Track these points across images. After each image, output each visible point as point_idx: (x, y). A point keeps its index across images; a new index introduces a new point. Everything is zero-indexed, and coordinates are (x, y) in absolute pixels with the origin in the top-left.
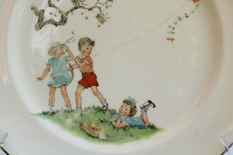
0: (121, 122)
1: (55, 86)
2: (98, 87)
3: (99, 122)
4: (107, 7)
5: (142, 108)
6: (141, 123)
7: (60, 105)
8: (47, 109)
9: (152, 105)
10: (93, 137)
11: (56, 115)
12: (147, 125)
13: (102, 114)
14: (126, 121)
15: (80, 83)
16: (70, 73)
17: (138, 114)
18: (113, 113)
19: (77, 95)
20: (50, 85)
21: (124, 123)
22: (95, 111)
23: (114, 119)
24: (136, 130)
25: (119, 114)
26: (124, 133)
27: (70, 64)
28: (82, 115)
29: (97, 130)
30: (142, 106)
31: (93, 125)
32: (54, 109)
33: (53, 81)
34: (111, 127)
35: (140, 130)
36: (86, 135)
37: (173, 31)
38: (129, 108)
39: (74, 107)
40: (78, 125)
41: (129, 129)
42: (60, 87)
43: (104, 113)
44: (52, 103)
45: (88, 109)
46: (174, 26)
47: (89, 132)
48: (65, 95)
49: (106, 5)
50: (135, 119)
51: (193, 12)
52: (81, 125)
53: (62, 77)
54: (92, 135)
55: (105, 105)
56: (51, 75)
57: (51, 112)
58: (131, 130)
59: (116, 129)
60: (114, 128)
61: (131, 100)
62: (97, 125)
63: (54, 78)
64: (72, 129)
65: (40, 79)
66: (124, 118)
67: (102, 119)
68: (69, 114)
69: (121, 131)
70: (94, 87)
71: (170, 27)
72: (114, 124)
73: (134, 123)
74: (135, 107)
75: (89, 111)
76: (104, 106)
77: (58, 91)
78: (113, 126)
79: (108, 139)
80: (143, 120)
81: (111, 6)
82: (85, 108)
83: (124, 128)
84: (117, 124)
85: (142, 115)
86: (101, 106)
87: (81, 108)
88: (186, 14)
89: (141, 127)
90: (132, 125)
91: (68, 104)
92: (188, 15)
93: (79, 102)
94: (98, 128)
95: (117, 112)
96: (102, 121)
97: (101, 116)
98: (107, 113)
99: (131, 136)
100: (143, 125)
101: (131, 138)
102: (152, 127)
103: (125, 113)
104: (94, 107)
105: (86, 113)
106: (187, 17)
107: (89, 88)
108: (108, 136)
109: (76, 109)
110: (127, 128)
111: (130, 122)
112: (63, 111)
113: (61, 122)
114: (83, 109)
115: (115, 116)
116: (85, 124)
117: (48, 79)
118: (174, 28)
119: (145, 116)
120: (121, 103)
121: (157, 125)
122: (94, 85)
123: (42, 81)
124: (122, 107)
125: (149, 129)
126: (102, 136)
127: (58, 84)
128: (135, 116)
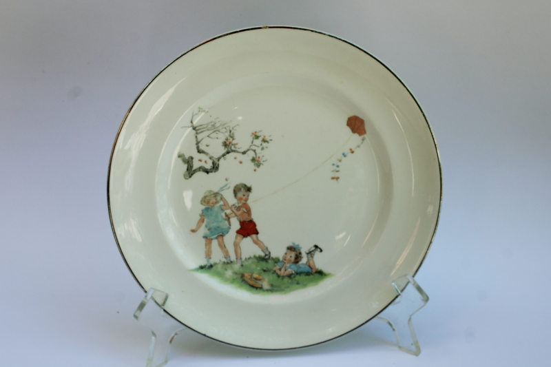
0: (286, 270)
1: (212, 237)
2: (259, 235)
3: (262, 271)
4: (263, 149)
5: (308, 254)
6: (307, 269)
7: (217, 256)
8: (204, 262)
9: (319, 250)
10: (257, 288)
11: (214, 268)
12: (314, 271)
13: (264, 263)
14: (291, 269)
15: (238, 232)
16: (227, 222)
17: (304, 260)
18: (276, 261)
19: (236, 245)
20: (205, 237)
21: (290, 271)
22: (256, 261)
23: (278, 267)
24: (303, 277)
25: (282, 262)
26: (290, 281)
27: (226, 213)
28: (242, 265)
29: (260, 280)
30: (308, 252)
31: (255, 275)
32: (212, 261)
33: (208, 232)
34: (275, 276)
35: (307, 277)
36: (248, 287)
37: (337, 169)
38: (293, 254)
39: (233, 258)
40: (239, 276)
41: (295, 277)
42: (217, 238)
43: (267, 262)
44: (208, 255)
45: (249, 259)
46: (339, 164)
47: (251, 283)
48: (222, 246)
49: (261, 147)
50: (301, 266)
51: (359, 146)
52: (243, 276)
53: (218, 227)
54: (254, 286)
55: (267, 253)
56: (206, 226)
57: (209, 265)
58: (298, 278)
59: (281, 278)
60: (279, 276)
61: (295, 247)
62: (260, 274)
63: (209, 230)
64: (233, 281)
65: (193, 231)
66: (288, 265)
67: (265, 269)
68: (228, 265)
69: (286, 280)
70: (254, 236)
71: (333, 165)
72: (279, 272)
73: (300, 270)
74: (300, 253)
75: (250, 261)
76: (266, 255)
77: (215, 243)
78: (277, 274)
79: (273, 289)
80: (310, 266)
81: (267, 148)
82: (246, 259)
83: (290, 276)
84: (282, 273)
85: (308, 261)
86: (263, 254)
87: (241, 259)
88: (351, 150)
89: (308, 274)
90: (298, 272)
91: (227, 255)
92: (353, 150)
93: (239, 252)
94: (261, 278)
95: (281, 259)
96: (264, 271)
97: (264, 265)
98: (270, 261)
99: (298, 283)
100: (310, 270)
101: (298, 286)
102: (321, 273)
103: (290, 261)
104: (255, 257)
105: (246, 263)
106: (353, 152)
107: (249, 238)
108: (272, 285)
109: (235, 260)
110: (292, 276)
111: (296, 269)
112: (221, 263)
113: (220, 275)
114: (243, 259)
115: (279, 264)
116: (246, 275)
117: (203, 230)
118: (338, 166)
119: (311, 262)
120: (285, 250)
121: (325, 270)
122: (254, 234)
123: (197, 233)
124: (286, 254)
125: (317, 275)
126: (266, 285)
127: (214, 235)
128: (300, 263)
